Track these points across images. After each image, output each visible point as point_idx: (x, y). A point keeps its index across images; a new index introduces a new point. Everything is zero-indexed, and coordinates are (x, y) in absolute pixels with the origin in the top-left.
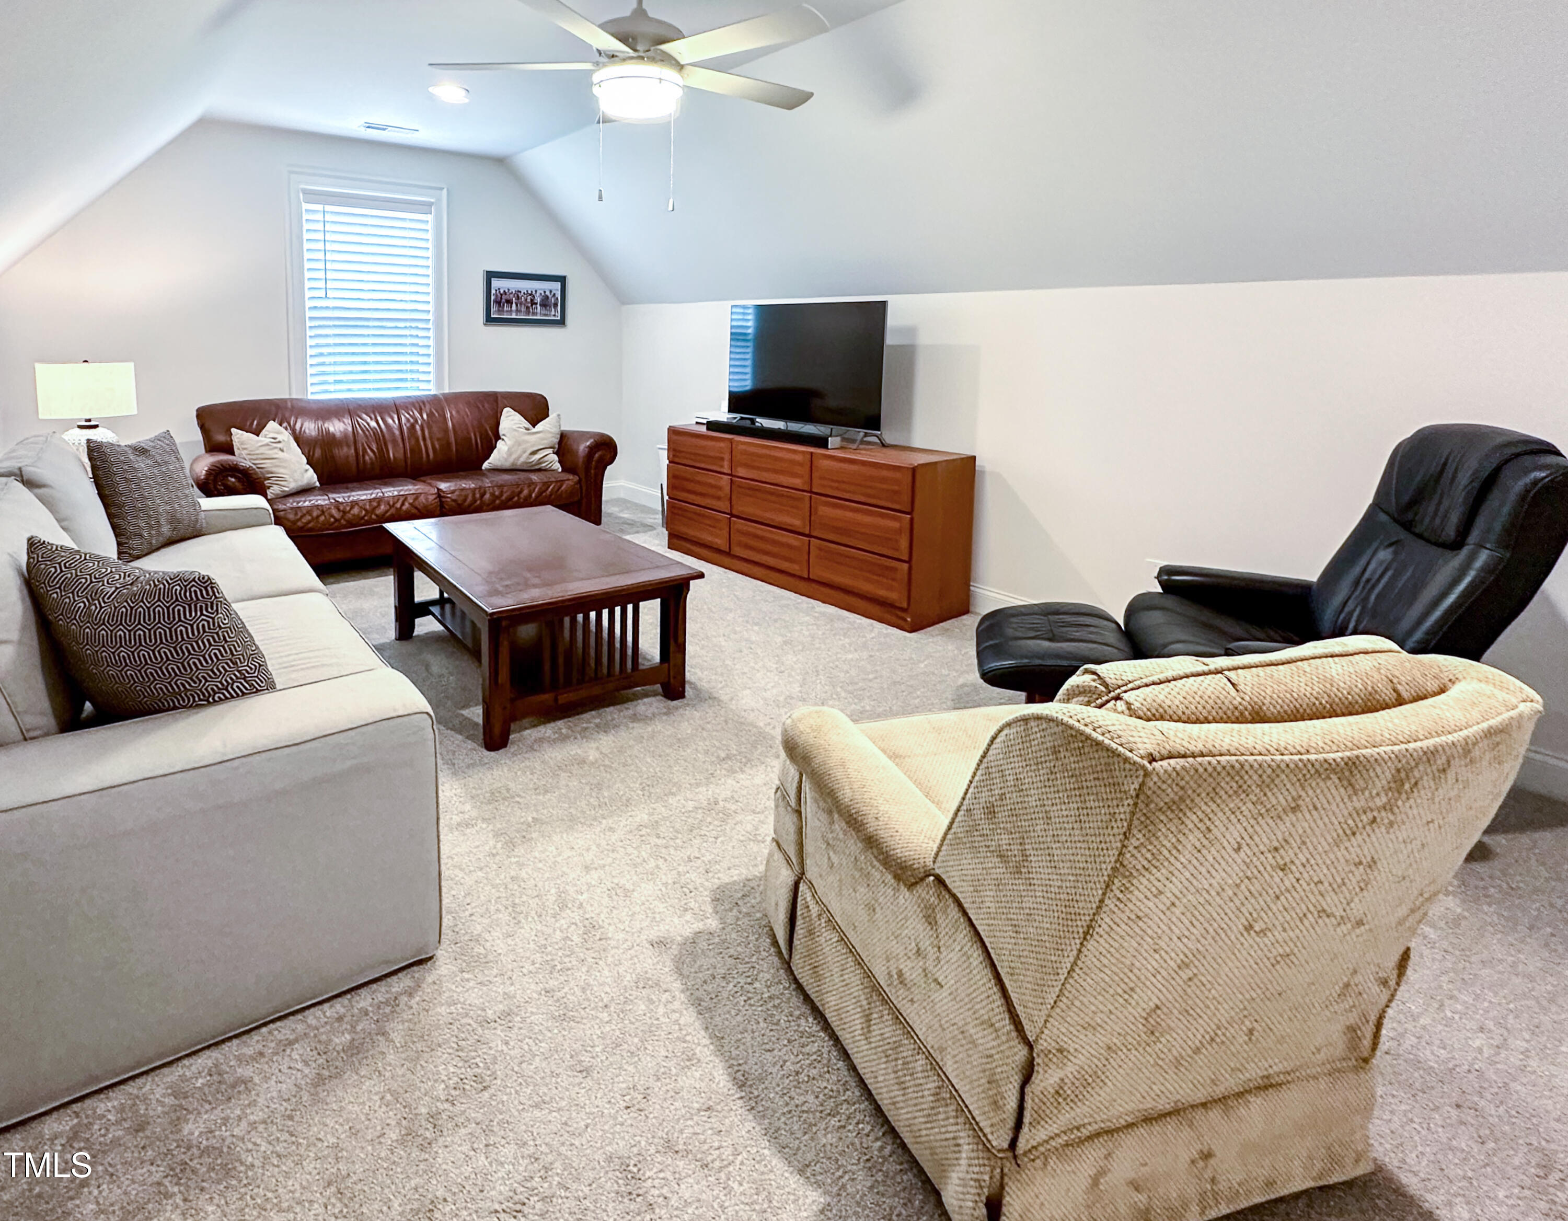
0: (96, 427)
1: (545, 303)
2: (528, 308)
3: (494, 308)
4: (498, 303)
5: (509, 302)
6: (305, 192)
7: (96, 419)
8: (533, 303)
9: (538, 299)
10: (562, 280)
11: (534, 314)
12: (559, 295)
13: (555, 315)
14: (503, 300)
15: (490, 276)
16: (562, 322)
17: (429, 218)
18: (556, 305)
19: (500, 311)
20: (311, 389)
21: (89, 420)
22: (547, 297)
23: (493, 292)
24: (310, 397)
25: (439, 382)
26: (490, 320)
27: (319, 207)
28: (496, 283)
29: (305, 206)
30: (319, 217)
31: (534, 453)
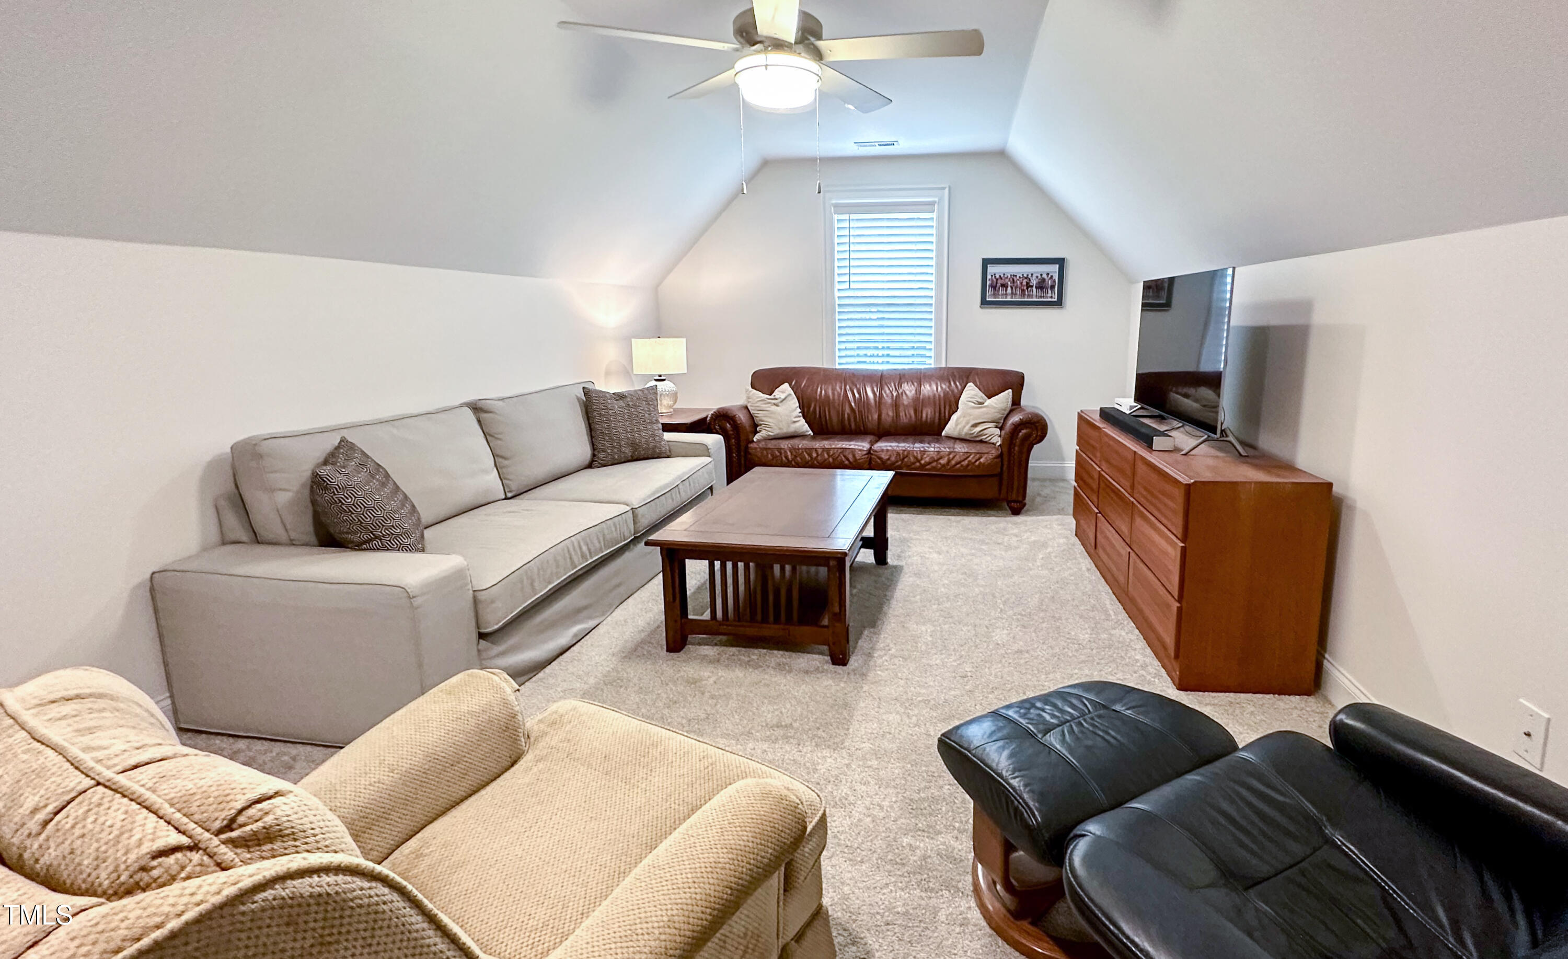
0: (664, 380)
1: (1041, 286)
2: (1023, 291)
3: (989, 292)
4: (994, 287)
5: (1004, 286)
6: (836, 206)
7: (665, 375)
8: (1029, 286)
9: (1034, 282)
10: (1061, 262)
11: (1029, 296)
12: (1056, 277)
13: (1052, 296)
14: (998, 285)
15: (986, 262)
16: (1059, 303)
17: (934, 215)
18: (1053, 287)
19: (995, 295)
20: (838, 361)
21: (660, 376)
22: (1044, 280)
23: (989, 277)
24: (838, 367)
25: (938, 357)
26: (984, 303)
27: (846, 217)
28: (992, 269)
29: (836, 217)
30: (846, 224)
31: (975, 425)
